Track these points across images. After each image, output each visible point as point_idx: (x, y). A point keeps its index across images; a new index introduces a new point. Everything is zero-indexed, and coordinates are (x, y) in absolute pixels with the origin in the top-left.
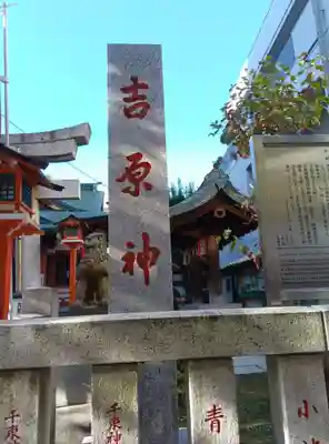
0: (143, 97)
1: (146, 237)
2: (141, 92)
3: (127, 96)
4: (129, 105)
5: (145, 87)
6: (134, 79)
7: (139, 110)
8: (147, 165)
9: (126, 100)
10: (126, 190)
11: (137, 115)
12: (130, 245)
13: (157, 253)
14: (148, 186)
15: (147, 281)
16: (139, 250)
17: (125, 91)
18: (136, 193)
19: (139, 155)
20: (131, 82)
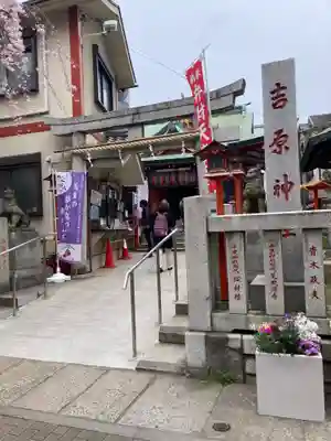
0: (283, 95)
1: (285, 176)
2: (282, 92)
3: (275, 95)
4: (275, 101)
5: (284, 88)
6: (278, 84)
7: (281, 103)
8: (285, 136)
9: (273, 99)
10: (275, 151)
11: (281, 107)
12: (278, 181)
13: (292, 184)
14: (287, 148)
15: (287, 198)
16: (282, 183)
17: (273, 93)
18: (280, 153)
19: (281, 131)
20: (275, 88)
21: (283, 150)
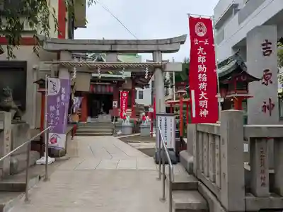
0: (269, 48)
1: (270, 100)
2: (269, 45)
3: (265, 47)
4: (265, 51)
5: (270, 44)
6: (267, 41)
7: (268, 53)
8: (271, 74)
9: (264, 49)
10: (263, 83)
11: (267, 55)
12: (265, 103)
13: (274, 105)
14: (271, 82)
15: (270, 115)
16: (268, 104)
17: (263, 45)
18: (267, 85)
19: (268, 70)
20: (265, 42)
21: (269, 83)
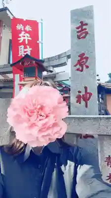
0: (85, 29)
1: (86, 88)
2: (84, 27)
3: (80, 29)
4: (79, 34)
5: (86, 24)
6: (82, 22)
7: (83, 35)
8: (87, 58)
9: (78, 32)
10: (78, 70)
11: (82, 38)
12: (80, 92)
13: (91, 94)
14: (87, 67)
15: (86, 106)
16: (83, 93)
17: (78, 28)
18: (82, 71)
19: (83, 54)
20: (80, 24)
21: (84, 67)
